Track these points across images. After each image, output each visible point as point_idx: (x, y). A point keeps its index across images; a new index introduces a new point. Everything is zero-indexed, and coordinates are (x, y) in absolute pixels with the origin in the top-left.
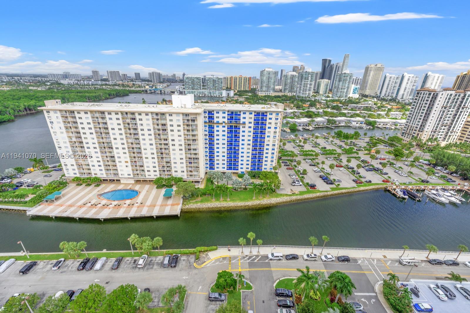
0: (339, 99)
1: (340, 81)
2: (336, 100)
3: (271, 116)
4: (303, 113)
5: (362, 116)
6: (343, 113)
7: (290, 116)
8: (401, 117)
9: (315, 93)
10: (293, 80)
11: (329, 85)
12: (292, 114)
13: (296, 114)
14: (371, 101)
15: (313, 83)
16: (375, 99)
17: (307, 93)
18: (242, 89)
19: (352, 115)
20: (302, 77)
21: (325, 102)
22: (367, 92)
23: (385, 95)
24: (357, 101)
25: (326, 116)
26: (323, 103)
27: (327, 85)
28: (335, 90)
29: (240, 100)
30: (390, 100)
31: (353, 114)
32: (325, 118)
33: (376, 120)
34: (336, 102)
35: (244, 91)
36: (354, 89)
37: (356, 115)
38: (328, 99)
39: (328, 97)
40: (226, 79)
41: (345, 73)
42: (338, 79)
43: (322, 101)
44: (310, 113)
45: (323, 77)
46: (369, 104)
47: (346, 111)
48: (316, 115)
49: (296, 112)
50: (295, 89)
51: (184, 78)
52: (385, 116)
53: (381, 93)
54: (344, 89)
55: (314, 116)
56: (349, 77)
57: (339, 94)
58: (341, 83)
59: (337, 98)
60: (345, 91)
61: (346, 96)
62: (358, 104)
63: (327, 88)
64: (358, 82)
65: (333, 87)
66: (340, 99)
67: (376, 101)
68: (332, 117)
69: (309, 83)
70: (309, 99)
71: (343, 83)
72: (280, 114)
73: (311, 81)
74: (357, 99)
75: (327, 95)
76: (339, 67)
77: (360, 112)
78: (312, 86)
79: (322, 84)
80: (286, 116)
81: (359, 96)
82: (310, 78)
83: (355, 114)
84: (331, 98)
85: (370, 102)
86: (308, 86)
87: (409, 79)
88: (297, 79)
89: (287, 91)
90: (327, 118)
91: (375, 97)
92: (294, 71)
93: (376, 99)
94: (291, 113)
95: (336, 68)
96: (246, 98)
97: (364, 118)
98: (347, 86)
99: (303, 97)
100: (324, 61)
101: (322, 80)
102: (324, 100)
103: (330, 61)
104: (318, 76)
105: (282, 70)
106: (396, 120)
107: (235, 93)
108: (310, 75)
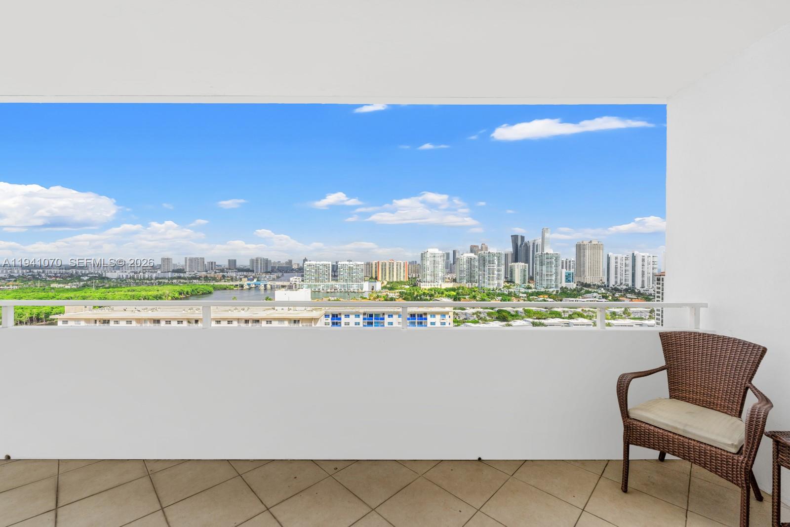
0: (547, 290)
1: (542, 264)
2: (543, 292)
3: (433, 320)
4: (492, 313)
5: (587, 316)
6: (556, 312)
7: (472, 319)
8: (650, 316)
9: (508, 282)
10: (471, 265)
11: (527, 270)
12: (475, 316)
13: (482, 316)
14: (596, 292)
15: (503, 268)
16: (602, 289)
17: (496, 282)
18: (395, 280)
19: (570, 315)
20: (484, 260)
21: (525, 295)
22: (588, 280)
23: (616, 282)
24: (575, 292)
25: (529, 317)
26: (523, 297)
27: (525, 271)
28: (538, 277)
29: (390, 297)
30: (626, 290)
31: (571, 313)
32: (528, 321)
33: (610, 321)
34: (542, 296)
35: (398, 282)
36: (566, 276)
37: (576, 315)
38: (530, 291)
39: (530, 288)
40: (369, 265)
41: (547, 254)
42: (538, 262)
43: (521, 295)
44: (504, 314)
45: (516, 260)
46: (595, 297)
47: (560, 310)
48: (513, 316)
49: (480, 313)
50: (477, 278)
51: (305, 265)
52: (624, 316)
53: (608, 280)
54: (551, 275)
55: (509, 318)
56: (554, 258)
57: (545, 284)
58: (544, 268)
59: (543, 290)
60: (554, 278)
61: (556, 286)
62: (576, 297)
63: (525, 275)
64: (570, 266)
65: (535, 273)
66: (548, 291)
67: (604, 292)
68: (539, 319)
69: (495, 268)
70: (500, 291)
71: (547, 267)
72: (447, 316)
73: (498, 265)
74: (575, 290)
75: (527, 284)
76: (537, 245)
77: (582, 310)
78: (503, 273)
79: (516, 269)
80: (465, 319)
81: (577, 285)
82: (496, 262)
83: (575, 313)
84: (534, 290)
85: (595, 294)
86: (496, 272)
87: (643, 260)
88: (477, 264)
89: (465, 281)
90: (531, 320)
91: (602, 287)
92: (472, 251)
93: (605, 289)
94: (473, 314)
95: (534, 247)
96: (400, 292)
97: (590, 319)
98: (554, 271)
99: (489, 290)
100: (515, 238)
101: (516, 264)
102: (524, 293)
103: (523, 238)
104: (510, 259)
105: (454, 251)
106: (643, 322)
107: (383, 285)
108: (495, 258)
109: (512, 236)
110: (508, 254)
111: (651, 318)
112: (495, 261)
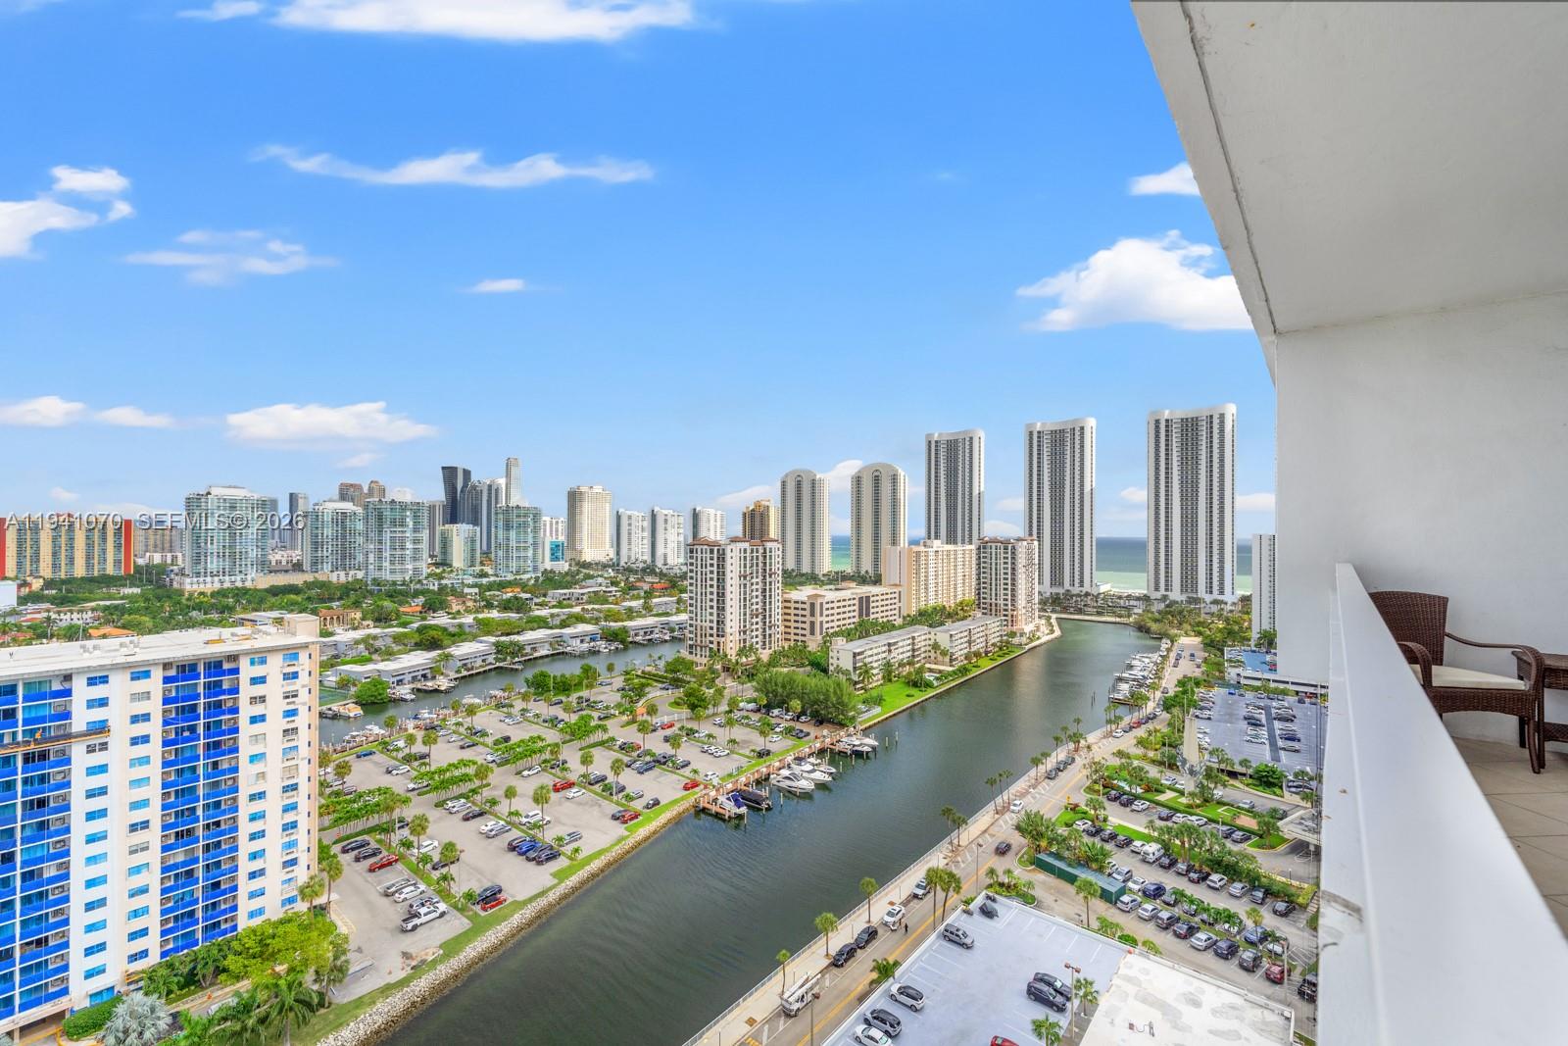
0: (518, 577)
1: (508, 527)
2: (510, 582)
3: (258, 671)
4: (405, 635)
5: (592, 619)
6: (538, 617)
7: (352, 654)
8: (677, 609)
9: (436, 565)
10: (344, 528)
11: (478, 538)
12: (362, 646)
13: (379, 643)
14: (601, 576)
15: (425, 535)
16: (610, 570)
17: (410, 567)
18: (80, 571)
19: (563, 621)
20: (380, 518)
21: (476, 590)
22: (589, 555)
23: (629, 557)
24: (569, 578)
25: (489, 633)
26: (471, 594)
27: (473, 541)
28: (500, 553)
29: (63, 624)
30: (644, 570)
31: (564, 617)
32: (485, 642)
33: (625, 623)
34: (509, 590)
35: (91, 580)
36: (552, 549)
37: (574, 620)
38: (485, 581)
39: (483, 575)
41: (518, 507)
42: (500, 524)
43: (466, 590)
44: (433, 633)
45: (453, 517)
46: (600, 585)
47: (544, 612)
48: (454, 635)
49: (375, 638)
50: (360, 558)
52: (644, 612)
53: (618, 553)
54: (526, 549)
55: (445, 642)
56: (531, 516)
57: (513, 565)
58: (513, 534)
59: (510, 577)
60: (530, 553)
61: (535, 569)
62: (571, 587)
63: (473, 550)
64: (557, 531)
65: (493, 546)
66: (521, 579)
67: (612, 574)
68: (508, 634)
69: (408, 535)
70: (418, 586)
71: (518, 533)
72: (303, 656)
73: (416, 530)
74: (567, 574)
75: (478, 568)
76: (497, 490)
77: (583, 609)
78: (424, 546)
79: (455, 538)
80: (336, 657)
81: (570, 565)
82: (410, 522)
83: (570, 616)
84: (492, 579)
85: (600, 580)
86: (409, 545)
87: (666, 521)
88: (360, 526)
89: (327, 567)
90: (493, 639)
91: (609, 566)
92: (343, 497)
93: (613, 570)
94: (357, 642)
95: (490, 494)
96: (106, 608)
97: (597, 624)
98: (531, 541)
99: (394, 583)
100: (450, 473)
101: (454, 527)
102: (473, 586)
103: (467, 474)
104: (439, 516)
105: (291, 495)
106: (670, 619)
107: (25, 591)
108: (408, 513)
109: (443, 468)
110: (434, 506)
111: (678, 611)
112: (408, 520)
